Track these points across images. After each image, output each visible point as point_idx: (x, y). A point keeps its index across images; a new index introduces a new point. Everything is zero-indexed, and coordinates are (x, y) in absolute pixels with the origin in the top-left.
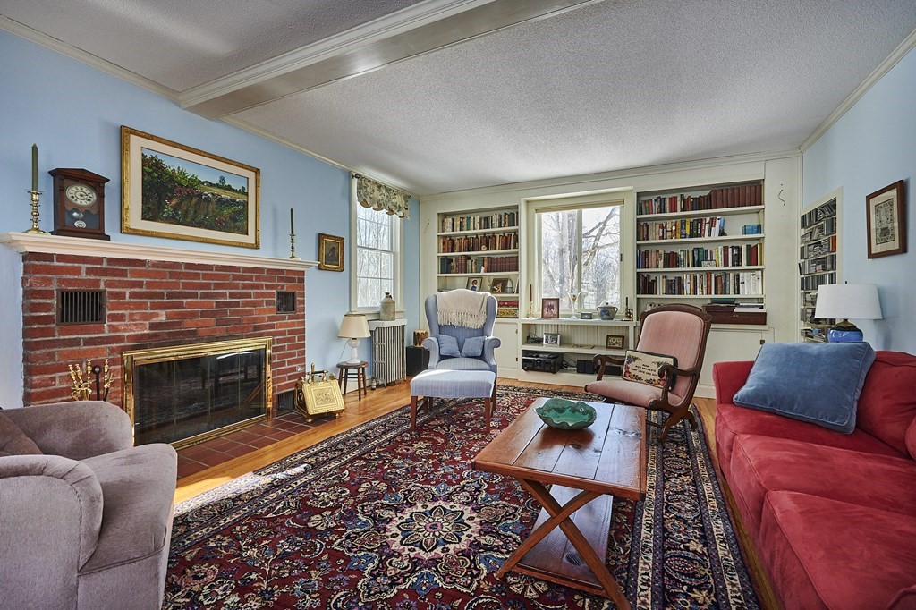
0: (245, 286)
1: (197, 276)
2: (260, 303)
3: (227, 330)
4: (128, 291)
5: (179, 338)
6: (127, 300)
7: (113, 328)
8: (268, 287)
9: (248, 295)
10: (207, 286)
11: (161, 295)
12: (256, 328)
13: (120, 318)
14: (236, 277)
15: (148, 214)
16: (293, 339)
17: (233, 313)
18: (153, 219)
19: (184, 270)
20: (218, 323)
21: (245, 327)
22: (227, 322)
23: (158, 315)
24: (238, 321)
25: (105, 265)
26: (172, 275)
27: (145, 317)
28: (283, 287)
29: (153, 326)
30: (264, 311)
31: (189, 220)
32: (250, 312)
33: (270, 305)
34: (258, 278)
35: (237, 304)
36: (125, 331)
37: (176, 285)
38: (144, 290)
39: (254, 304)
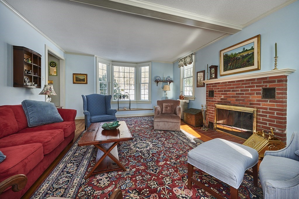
0: (246, 87)
1: (231, 85)
2: (254, 94)
3: (239, 103)
4: (217, 90)
5: (226, 103)
6: (217, 92)
7: (215, 99)
8: (257, 86)
9: (248, 90)
10: (233, 88)
11: (222, 91)
12: (251, 104)
13: (216, 96)
14: (243, 84)
15: (225, 70)
16: (273, 113)
17: (242, 97)
18: (226, 71)
19: (228, 84)
20: (236, 100)
21: (246, 103)
22: (239, 100)
23: (222, 96)
24: (243, 100)
25: (214, 85)
26: (225, 85)
27: (220, 97)
28: (266, 86)
29: (221, 99)
30: (255, 97)
31: (234, 67)
32: (249, 97)
33: (258, 94)
34: (252, 83)
35: (243, 94)
36: (216, 100)
37: (225, 88)
38: (220, 90)
39: (250, 94)
